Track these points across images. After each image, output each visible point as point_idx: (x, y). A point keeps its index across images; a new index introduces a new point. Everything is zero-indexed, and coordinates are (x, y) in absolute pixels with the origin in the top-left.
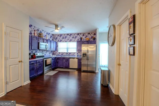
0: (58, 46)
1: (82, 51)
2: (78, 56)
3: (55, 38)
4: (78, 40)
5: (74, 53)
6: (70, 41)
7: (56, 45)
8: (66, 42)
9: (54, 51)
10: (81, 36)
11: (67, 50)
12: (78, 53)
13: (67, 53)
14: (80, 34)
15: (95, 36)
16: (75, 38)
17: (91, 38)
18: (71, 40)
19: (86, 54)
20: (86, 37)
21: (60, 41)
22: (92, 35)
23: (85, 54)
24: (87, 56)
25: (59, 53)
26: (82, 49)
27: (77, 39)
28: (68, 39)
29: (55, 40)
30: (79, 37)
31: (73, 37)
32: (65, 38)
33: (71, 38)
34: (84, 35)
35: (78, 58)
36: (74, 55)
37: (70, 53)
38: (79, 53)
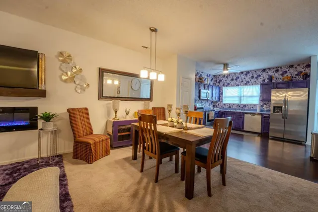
0: (222, 93)
1: (273, 102)
2: (261, 111)
3: (218, 81)
4: (264, 80)
5: (255, 105)
6: (247, 83)
7: (220, 91)
8: (237, 87)
9: (216, 102)
10: (271, 73)
11: (240, 100)
12: (262, 106)
13: (239, 106)
14: (269, 69)
15: (307, 70)
16: (257, 78)
17: (297, 75)
18: (249, 82)
19: (281, 107)
20: (282, 75)
21: (227, 86)
22: (300, 69)
23: (278, 107)
24: (283, 111)
25: (225, 104)
26: (273, 98)
27: (260, 80)
28: (242, 81)
29: (217, 84)
30: (265, 76)
31: (253, 77)
32: (236, 79)
33: (248, 78)
34: (277, 71)
35: (262, 115)
36: (254, 108)
37: (245, 106)
38: (265, 106)
